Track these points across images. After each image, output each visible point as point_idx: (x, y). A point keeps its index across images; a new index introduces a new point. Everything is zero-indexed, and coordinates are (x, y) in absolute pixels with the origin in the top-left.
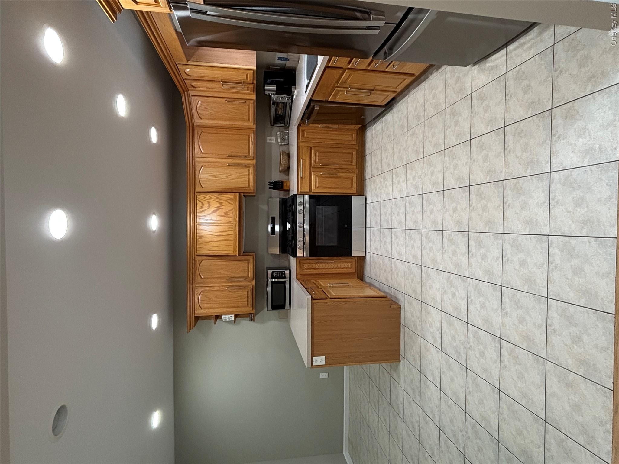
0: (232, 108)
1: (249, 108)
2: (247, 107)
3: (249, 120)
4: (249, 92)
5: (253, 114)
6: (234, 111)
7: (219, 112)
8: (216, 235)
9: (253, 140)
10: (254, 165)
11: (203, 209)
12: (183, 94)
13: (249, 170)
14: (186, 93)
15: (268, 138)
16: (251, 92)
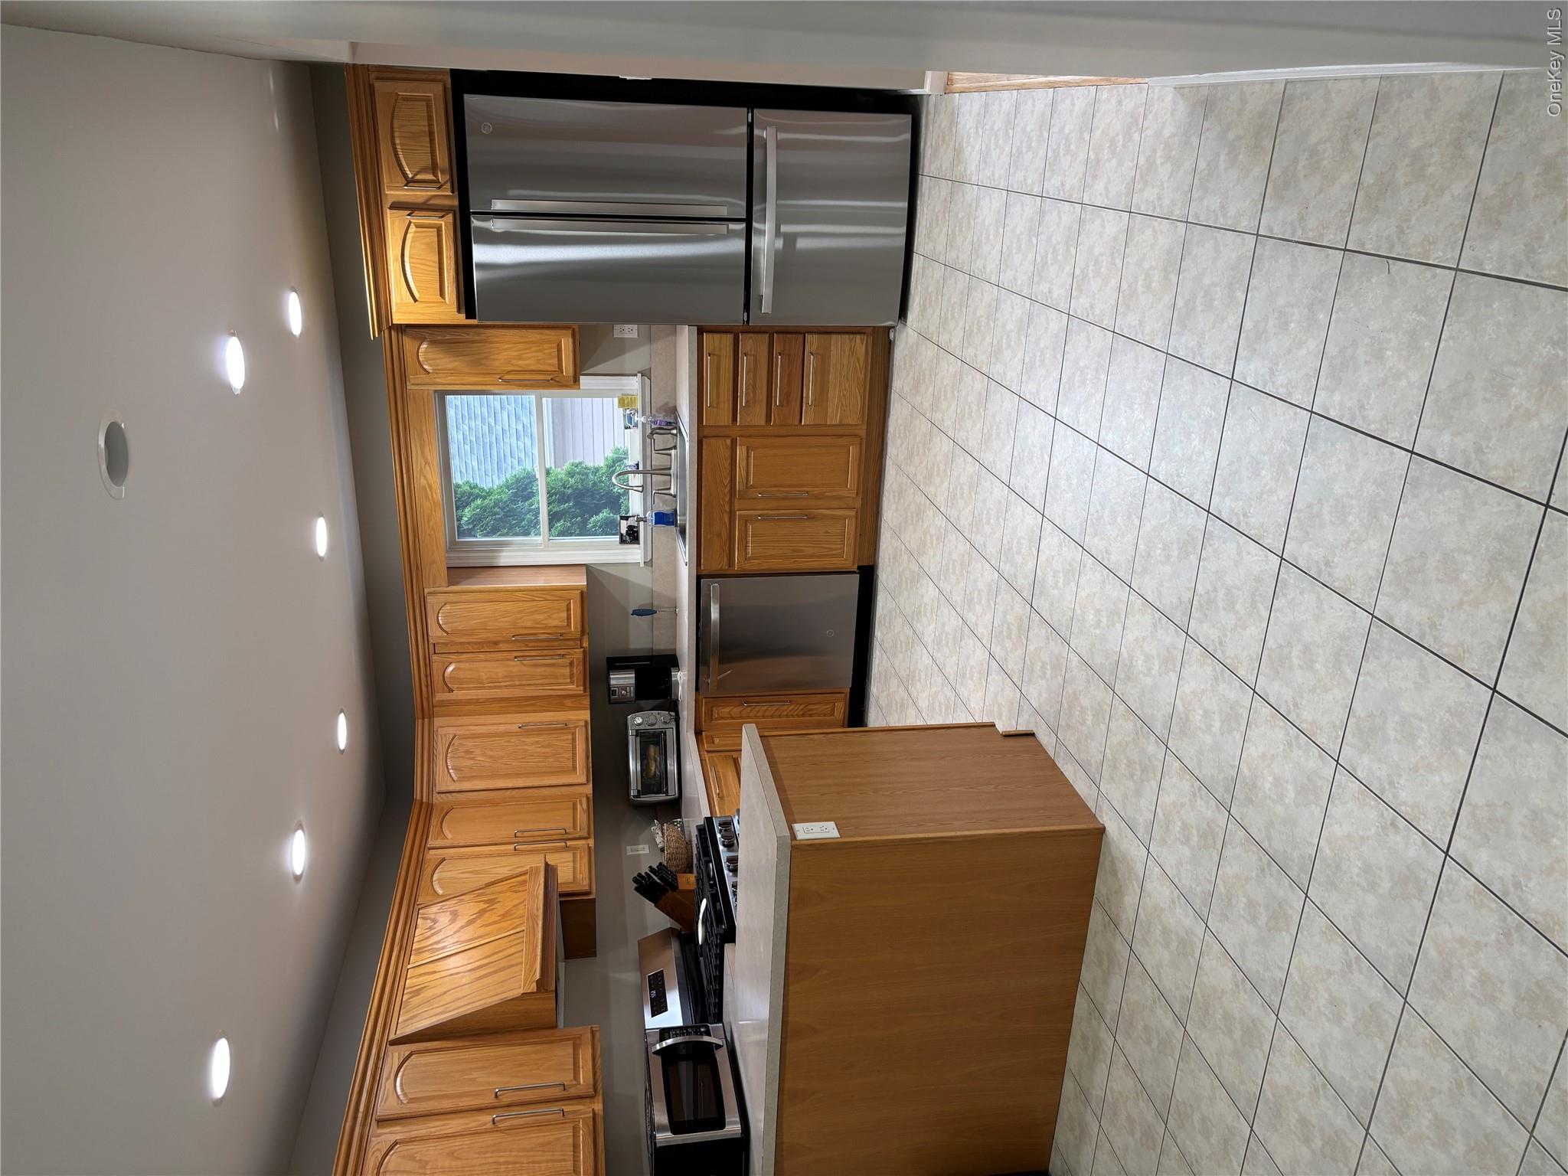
0: (532, 744)
1: (574, 740)
2: (570, 737)
3: (574, 768)
4: (575, 686)
5: (584, 757)
6: (539, 750)
7: (502, 758)
8: (470, 970)
9: (585, 807)
10: (589, 848)
11: (433, 931)
12: (420, 721)
13: (574, 854)
14: (426, 720)
15: (628, 848)
16: (577, 686)
